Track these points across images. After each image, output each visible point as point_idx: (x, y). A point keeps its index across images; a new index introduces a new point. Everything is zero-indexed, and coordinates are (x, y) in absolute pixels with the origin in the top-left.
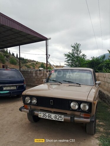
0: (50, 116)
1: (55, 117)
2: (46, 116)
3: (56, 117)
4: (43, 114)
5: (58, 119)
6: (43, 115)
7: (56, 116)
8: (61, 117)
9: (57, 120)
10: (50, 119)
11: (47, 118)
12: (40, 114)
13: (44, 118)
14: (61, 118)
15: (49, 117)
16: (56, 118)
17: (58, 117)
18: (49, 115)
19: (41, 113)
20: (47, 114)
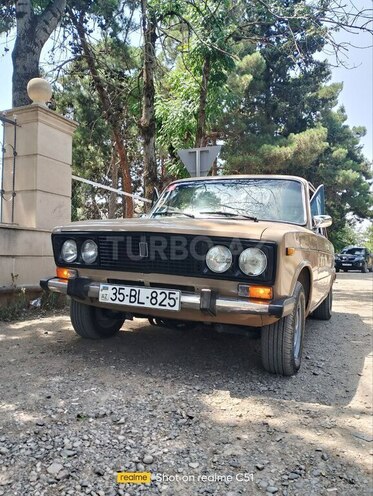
0: (135, 296)
1: (153, 298)
2: (121, 297)
3: (155, 298)
4: (114, 291)
5: (160, 305)
6: (115, 294)
7: (154, 295)
8: (172, 296)
9: (157, 306)
10: (136, 304)
11: (126, 302)
12: (104, 292)
13: (117, 302)
14: (170, 299)
15: (133, 299)
16: (154, 301)
17: (160, 298)
18: (133, 293)
19: (107, 289)
20: (127, 290)
